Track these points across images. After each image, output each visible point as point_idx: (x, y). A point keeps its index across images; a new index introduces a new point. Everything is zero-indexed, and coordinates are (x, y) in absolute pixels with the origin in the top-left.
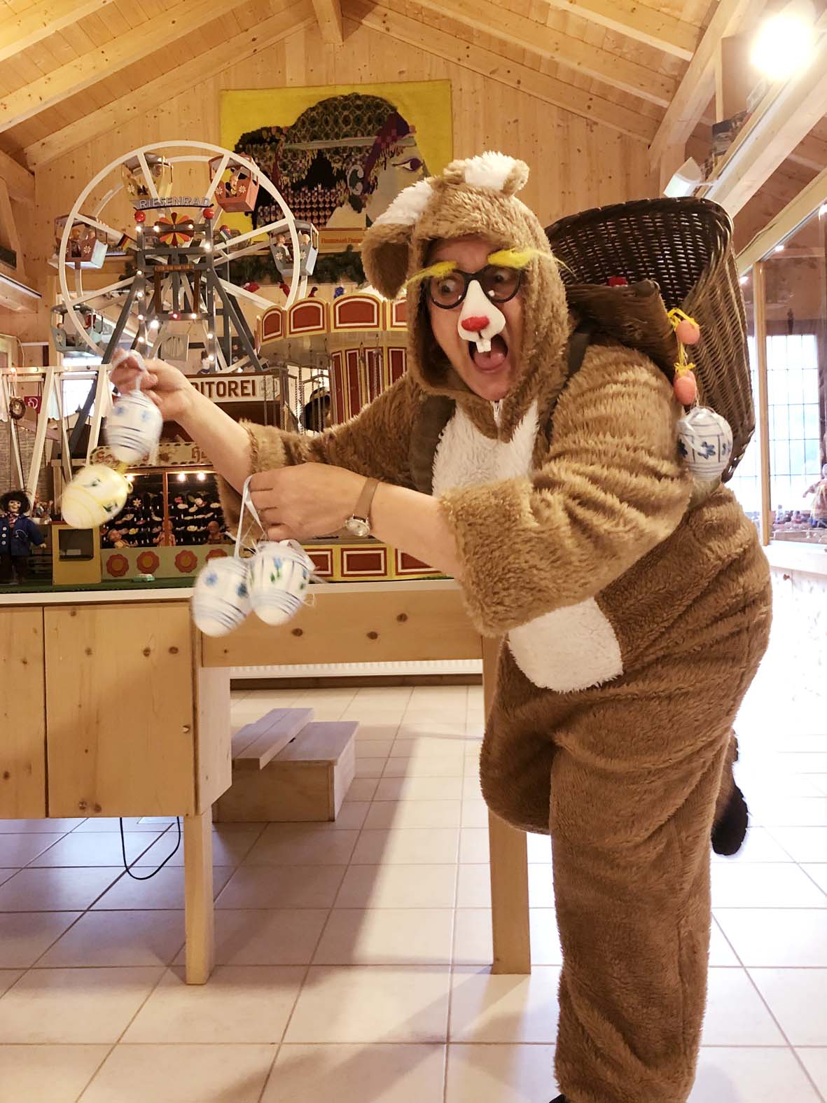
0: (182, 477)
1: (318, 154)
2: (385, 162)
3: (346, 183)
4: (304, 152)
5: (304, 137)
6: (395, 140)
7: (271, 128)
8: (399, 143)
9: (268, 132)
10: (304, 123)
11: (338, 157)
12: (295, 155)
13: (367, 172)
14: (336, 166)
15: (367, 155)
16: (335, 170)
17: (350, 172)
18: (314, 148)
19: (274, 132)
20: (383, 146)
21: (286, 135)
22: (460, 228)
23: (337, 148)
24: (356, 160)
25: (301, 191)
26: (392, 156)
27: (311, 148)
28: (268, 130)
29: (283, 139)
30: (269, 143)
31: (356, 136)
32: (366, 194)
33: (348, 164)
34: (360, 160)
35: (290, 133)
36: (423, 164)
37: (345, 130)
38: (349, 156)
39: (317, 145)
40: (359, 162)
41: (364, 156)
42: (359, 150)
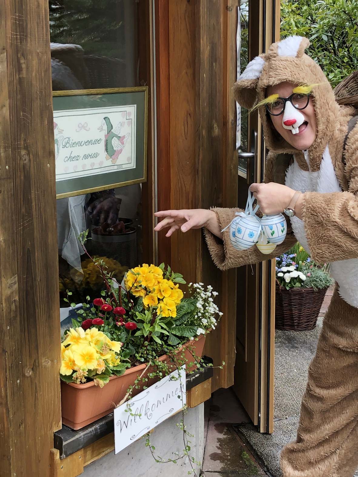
22: (279, 80)
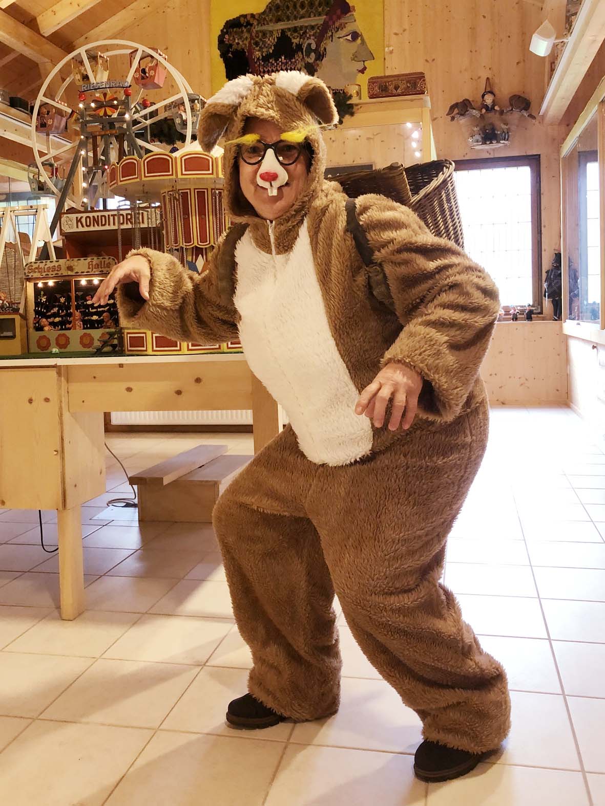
0: (83, 282)
1: (281, 33)
2: (332, 36)
3: (303, 54)
4: (271, 32)
5: (271, 20)
6: (339, 18)
7: (246, 15)
8: (342, 21)
9: (245, 18)
10: (271, 9)
11: (296, 34)
12: (264, 34)
13: (318, 45)
14: (295, 41)
15: (318, 31)
16: (294, 45)
17: (305, 46)
18: (278, 28)
19: (249, 17)
20: (330, 23)
21: (257, 20)
23: (295, 28)
24: (310, 35)
25: (269, 62)
26: (338, 30)
27: (276, 29)
28: (245, 16)
29: (255, 23)
30: (245, 27)
31: (310, 17)
32: (318, 62)
33: (304, 39)
34: (313, 35)
35: (261, 18)
36: (361, 35)
37: (301, 13)
38: (305, 33)
39: (281, 26)
40: (312, 38)
41: (316, 33)
42: (312, 27)
